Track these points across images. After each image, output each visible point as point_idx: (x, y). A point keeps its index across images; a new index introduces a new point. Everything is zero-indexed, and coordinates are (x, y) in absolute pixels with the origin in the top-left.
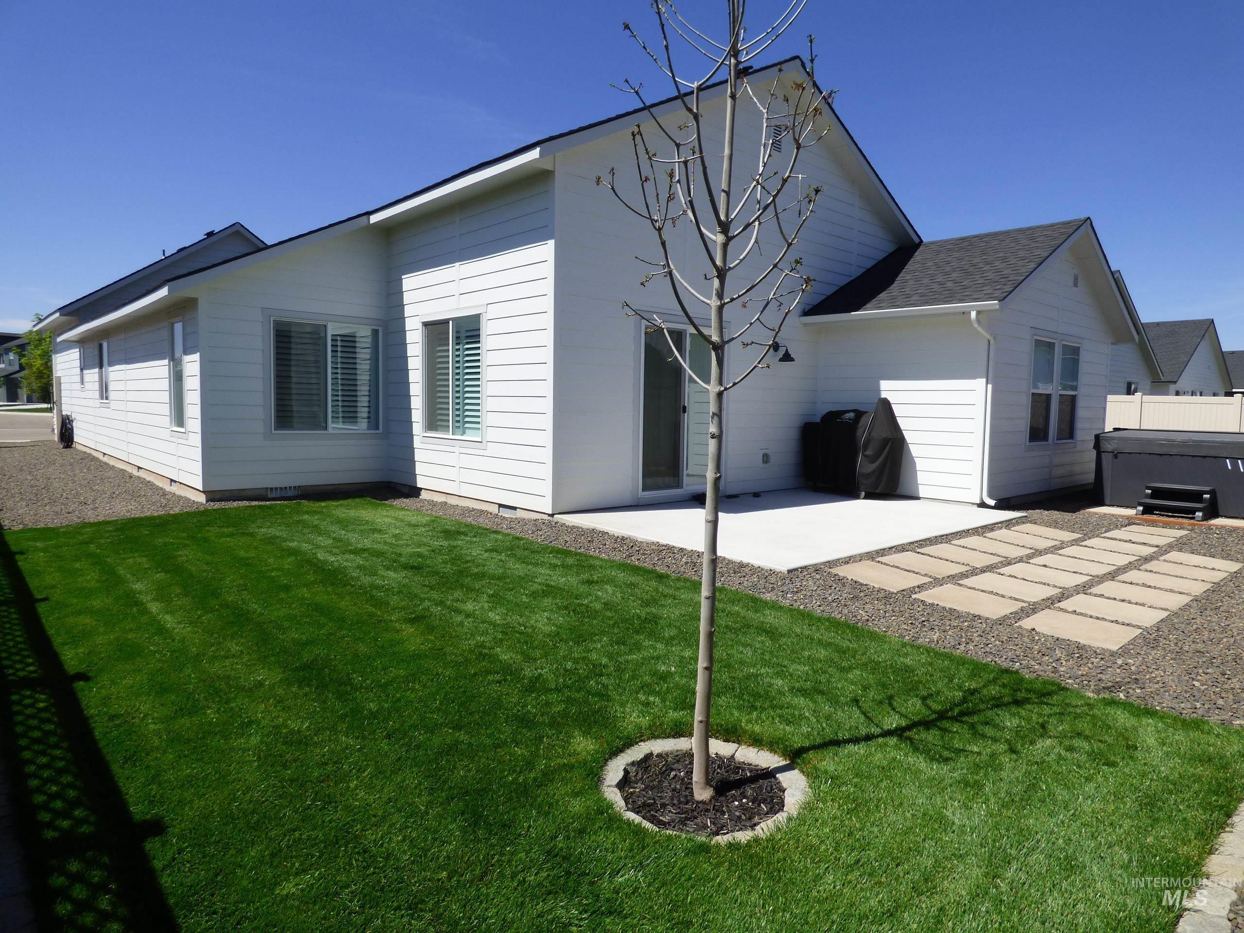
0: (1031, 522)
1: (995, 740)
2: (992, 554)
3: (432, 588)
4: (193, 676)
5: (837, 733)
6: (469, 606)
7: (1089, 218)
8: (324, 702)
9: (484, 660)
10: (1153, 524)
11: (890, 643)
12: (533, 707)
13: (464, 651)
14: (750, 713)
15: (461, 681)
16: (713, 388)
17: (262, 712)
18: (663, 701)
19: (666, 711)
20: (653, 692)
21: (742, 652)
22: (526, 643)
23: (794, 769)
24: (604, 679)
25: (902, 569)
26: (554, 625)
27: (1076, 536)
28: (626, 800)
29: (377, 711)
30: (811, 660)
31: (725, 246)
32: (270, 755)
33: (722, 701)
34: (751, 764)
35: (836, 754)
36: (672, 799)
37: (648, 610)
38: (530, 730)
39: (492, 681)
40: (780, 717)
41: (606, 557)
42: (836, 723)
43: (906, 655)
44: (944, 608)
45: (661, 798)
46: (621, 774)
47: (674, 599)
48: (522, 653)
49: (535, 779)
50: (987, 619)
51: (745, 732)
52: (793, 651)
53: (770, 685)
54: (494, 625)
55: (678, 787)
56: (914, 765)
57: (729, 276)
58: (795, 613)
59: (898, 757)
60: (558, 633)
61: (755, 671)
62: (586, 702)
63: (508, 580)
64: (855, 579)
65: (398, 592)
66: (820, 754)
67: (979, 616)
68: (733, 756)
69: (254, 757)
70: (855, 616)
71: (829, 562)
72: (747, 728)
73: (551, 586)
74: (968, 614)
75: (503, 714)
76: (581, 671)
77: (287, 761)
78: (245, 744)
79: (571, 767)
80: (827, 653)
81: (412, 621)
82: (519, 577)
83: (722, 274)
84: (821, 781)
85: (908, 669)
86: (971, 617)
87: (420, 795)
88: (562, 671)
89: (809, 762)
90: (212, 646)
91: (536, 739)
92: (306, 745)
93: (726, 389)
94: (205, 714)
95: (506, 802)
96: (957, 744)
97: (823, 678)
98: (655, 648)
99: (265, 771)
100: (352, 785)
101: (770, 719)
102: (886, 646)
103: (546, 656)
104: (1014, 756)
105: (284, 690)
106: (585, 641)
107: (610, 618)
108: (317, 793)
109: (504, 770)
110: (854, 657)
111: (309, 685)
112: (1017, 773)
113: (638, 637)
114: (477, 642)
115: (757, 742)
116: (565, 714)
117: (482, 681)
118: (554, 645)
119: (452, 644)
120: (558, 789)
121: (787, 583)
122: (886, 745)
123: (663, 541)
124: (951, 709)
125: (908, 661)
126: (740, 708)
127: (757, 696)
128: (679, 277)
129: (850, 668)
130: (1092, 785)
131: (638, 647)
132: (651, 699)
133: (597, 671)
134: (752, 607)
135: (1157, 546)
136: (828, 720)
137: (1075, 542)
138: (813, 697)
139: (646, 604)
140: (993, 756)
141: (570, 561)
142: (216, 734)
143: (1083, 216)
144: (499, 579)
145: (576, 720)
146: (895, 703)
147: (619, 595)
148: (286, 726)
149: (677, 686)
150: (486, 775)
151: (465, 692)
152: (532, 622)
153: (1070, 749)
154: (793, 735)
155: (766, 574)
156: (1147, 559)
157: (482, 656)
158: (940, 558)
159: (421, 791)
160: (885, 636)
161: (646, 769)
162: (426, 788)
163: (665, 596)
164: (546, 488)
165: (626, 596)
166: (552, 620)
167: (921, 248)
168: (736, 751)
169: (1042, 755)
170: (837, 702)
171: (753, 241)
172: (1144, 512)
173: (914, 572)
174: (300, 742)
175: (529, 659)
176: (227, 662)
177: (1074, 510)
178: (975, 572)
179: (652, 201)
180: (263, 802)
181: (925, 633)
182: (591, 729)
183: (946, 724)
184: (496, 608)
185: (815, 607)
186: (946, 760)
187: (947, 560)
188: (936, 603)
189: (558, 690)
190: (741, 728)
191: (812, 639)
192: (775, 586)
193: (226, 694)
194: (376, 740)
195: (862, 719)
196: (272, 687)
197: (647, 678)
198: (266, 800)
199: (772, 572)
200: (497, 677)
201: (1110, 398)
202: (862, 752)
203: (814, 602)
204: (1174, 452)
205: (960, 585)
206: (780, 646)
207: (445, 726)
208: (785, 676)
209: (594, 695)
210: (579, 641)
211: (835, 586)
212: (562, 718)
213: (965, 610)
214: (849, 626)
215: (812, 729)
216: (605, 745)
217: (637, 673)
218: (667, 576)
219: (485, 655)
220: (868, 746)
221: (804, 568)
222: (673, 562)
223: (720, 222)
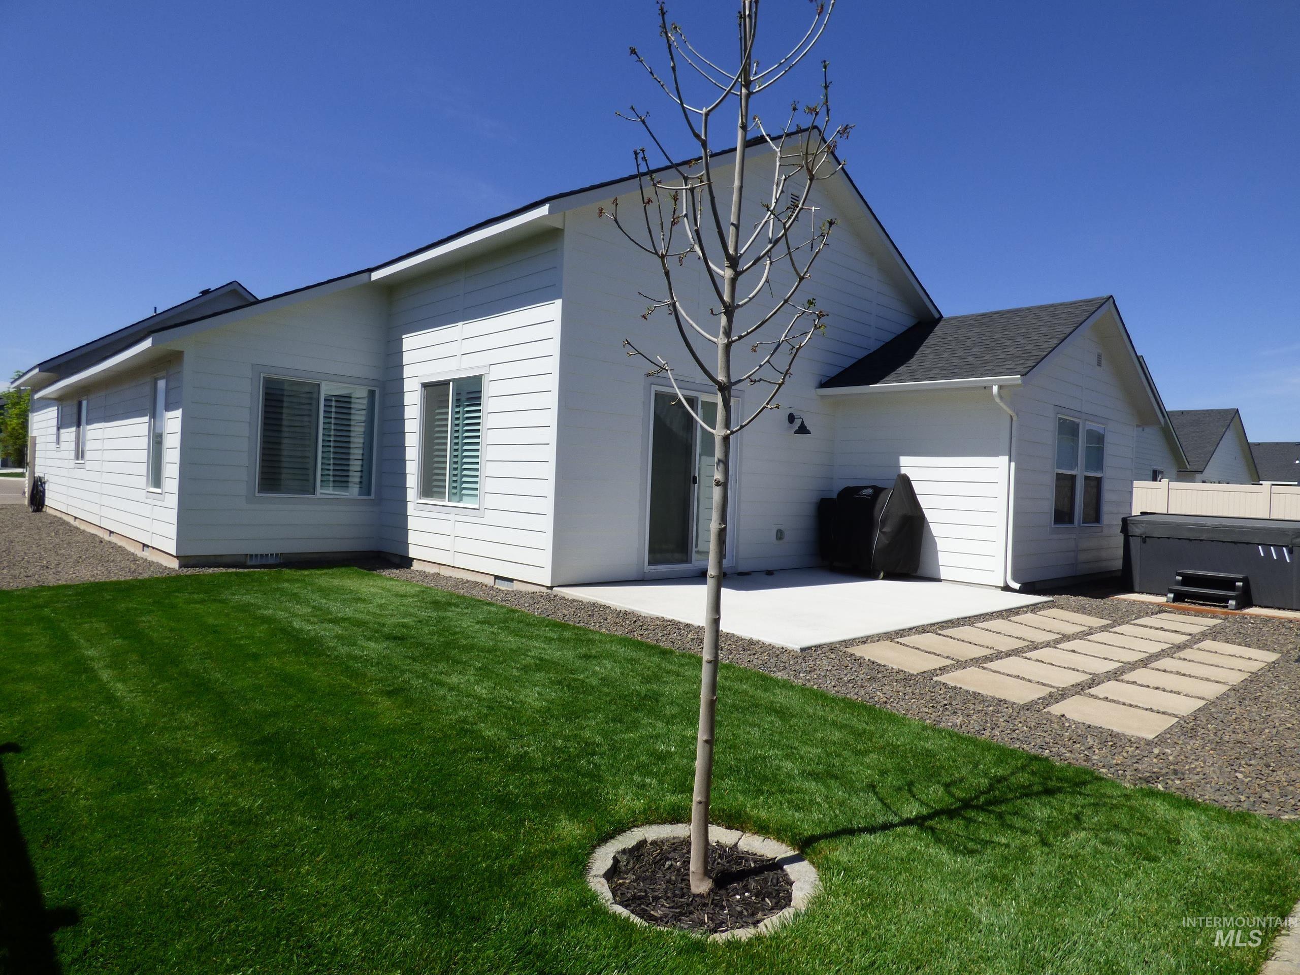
0: (1057, 607)
1: (1024, 832)
2: (1017, 638)
3: (414, 660)
4: (138, 748)
5: (851, 821)
6: (454, 679)
7: (1111, 296)
8: (283, 779)
9: (465, 736)
10: (1185, 612)
11: (910, 726)
12: (516, 787)
13: (444, 726)
14: (756, 798)
15: (437, 758)
16: (719, 432)
17: (210, 789)
18: (661, 782)
19: (663, 794)
20: (649, 774)
21: (749, 733)
22: (513, 718)
23: (803, 860)
24: (596, 759)
25: (922, 651)
26: (545, 700)
27: (1105, 622)
28: (614, 892)
29: (340, 789)
30: (824, 743)
31: (734, 281)
32: (213, 836)
33: (726, 784)
34: (755, 854)
35: (850, 844)
36: (666, 892)
37: (648, 686)
38: (511, 812)
39: (473, 758)
40: (789, 802)
41: (607, 632)
42: (850, 809)
43: (927, 739)
44: (967, 692)
45: (653, 890)
46: (609, 863)
47: (678, 676)
48: (508, 729)
49: (512, 867)
50: (1014, 703)
51: (750, 818)
52: (804, 732)
53: (779, 768)
54: (480, 699)
55: (673, 878)
56: (936, 857)
57: (737, 313)
59: (919, 848)
60: (549, 709)
61: (763, 753)
62: (576, 784)
63: (499, 653)
64: (872, 659)
65: (378, 663)
66: (832, 843)
67: (1005, 700)
68: (736, 845)
69: (194, 838)
70: (872, 698)
71: (844, 641)
72: (752, 814)
73: (545, 660)
74: (994, 698)
75: (482, 794)
76: (571, 749)
77: (231, 843)
78: (186, 822)
79: (553, 854)
80: (841, 736)
81: (389, 694)
82: (511, 650)
83: (730, 310)
84: (833, 873)
85: (929, 754)
86: (996, 701)
87: (379, 883)
88: (551, 749)
89: (820, 852)
90: (164, 716)
91: (516, 822)
92: (256, 824)
93: (732, 433)
94: (146, 789)
95: (477, 892)
96: (983, 835)
97: (837, 761)
98: (654, 727)
99: (206, 853)
100: (303, 871)
101: (778, 804)
102: (906, 729)
103: (533, 733)
104: (1046, 850)
105: (239, 764)
106: (578, 718)
107: (607, 694)
108: (262, 878)
109: (478, 856)
110: (870, 740)
111: (267, 760)
112: (1049, 868)
113: (636, 715)
114: (459, 717)
115: (762, 829)
116: (550, 796)
117: (461, 758)
118: (544, 721)
119: (431, 718)
120: (537, 878)
121: (799, 662)
122: (905, 834)
123: (669, 617)
124: (977, 797)
125: (929, 745)
126: (744, 792)
127: (764, 779)
128: (684, 315)
129: (866, 751)
130: (1133, 881)
131: (636, 725)
132: (648, 780)
133: (589, 749)
134: (761, 686)
135: (1190, 635)
136: (841, 806)
137: (1104, 628)
138: (825, 781)
139: (647, 680)
140: (1023, 849)
141: (567, 634)
142: (155, 812)
143: (1105, 295)
144: (489, 651)
145: (562, 802)
146: (914, 790)
147: (618, 670)
148: (236, 804)
149: (676, 767)
150: (457, 861)
151: (441, 769)
152: (522, 697)
153: (1107, 842)
154: (803, 822)
155: (778, 652)
156: (1180, 647)
157: (464, 732)
158: (963, 641)
159: (381, 877)
160: (904, 719)
161: (638, 858)
162: (387, 875)
163: (668, 673)
164: (546, 559)
165: (626, 672)
166: (543, 695)
167: (941, 323)
168: (740, 839)
169: (1077, 848)
170: (852, 787)
171: (763, 280)
172: (1175, 600)
173: (935, 654)
174: (249, 822)
175: (516, 735)
176: (179, 734)
177: (1102, 596)
178: (999, 655)
179: (656, 229)
180: (198, 889)
181: (947, 717)
182: (578, 812)
183: (972, 814)
184: (483, 682)
185: (829, 687)
186: (972, 852)
187: (970, 643)
188: (959, 686)
189: (545, 769)
190: (746, 813)
191: (826, 720)
192: (787, 665)
193: (172, 768)
194: (336, 820)
195: (879, 806)
196: (225, 761)
197: (644, 759)
198: (202, 887)
199: (784, 650)
200: (478, 754)
201: (1136, 484)
202: (879, 841)
203: (828, 682)
204: (1204, 536)
205: (984, 668)
206: (790, 726)
207: (416, 807)
208: (796, 759)
209: (583, 776)
210: (571, 718)
211: (851, 666)
212: (547, 800)
213: (990, 694)
214: (865, 707)
215: (824, 815)
216: (594, 830)
217: (634, 752)
218: (671, 652)
219: (466, 731)
220: (885, 835)
221: (818, 647)
222: (679, 638)
223: (729, 257)
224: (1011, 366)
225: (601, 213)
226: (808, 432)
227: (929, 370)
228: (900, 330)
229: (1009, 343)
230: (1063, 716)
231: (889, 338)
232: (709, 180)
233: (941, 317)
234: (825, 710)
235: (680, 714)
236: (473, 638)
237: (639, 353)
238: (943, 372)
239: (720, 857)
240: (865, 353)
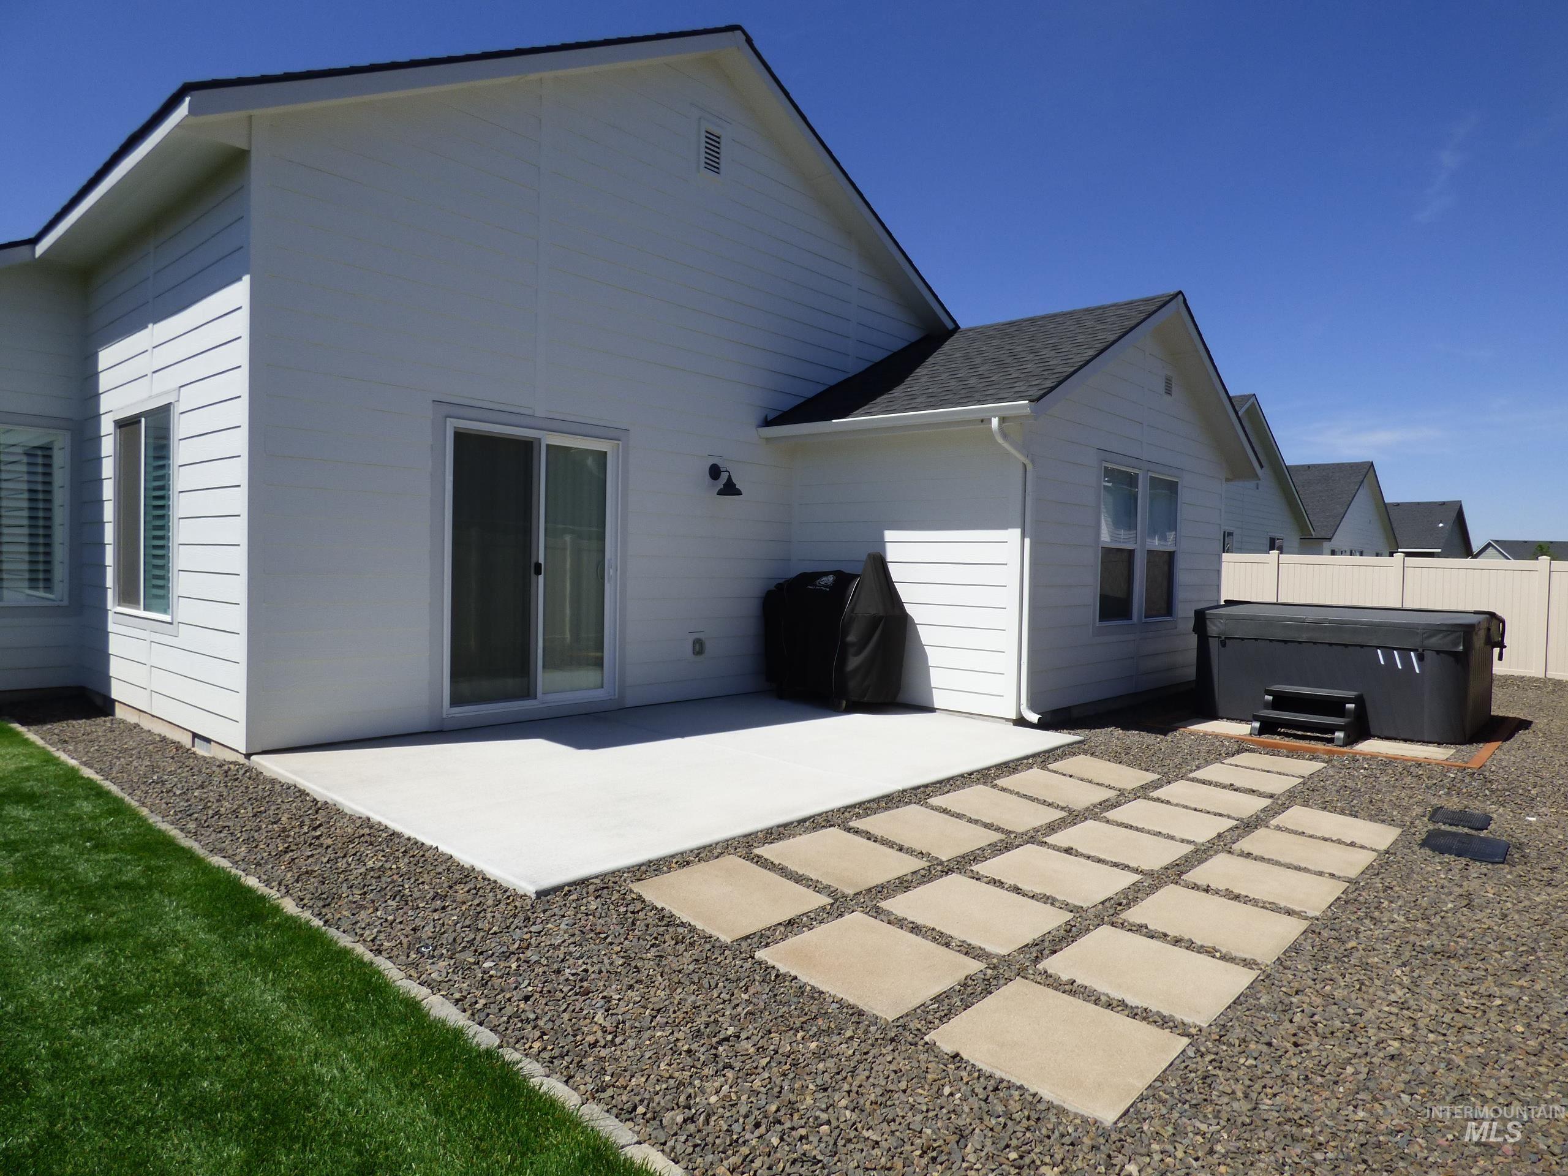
0: (1085, 752)
2: (986, 826)
7: (1180, 292)
10: (1273, 751)
25: (787, 875)
27: (1151, 777)
44: (801, 990)
64: (668, 908)
67: (861, 1013)
71: (648, 863)
74: (842, 1007)
86: (841, 1017)
135: (1271, 796)
137: (1143, 792)
143: (1172, 291)
155: (490, 902)
156: (1248, 826)
158: (885, 843)
164: (237, 706)
167: (956, 335)
172: (1261, 731)
173: (807, 882)
177: (1163, 728)
178: (928, 874)
187: (893, 845)
188: (794, 973)
199: (505, 897)
201: (1226, 556)
203: (525, 983)
204: (1304, 637)
205: (877, 914)
211: (611, 930)
224: (1022, 389)
226: (738, 493)
227: (913, 397)
228: (898, 345)
229: (1030, 357)
230: (957, 1055)
231: (878, 356)
233: (957, 327)
238: (930, 399)
240: (840, 377)
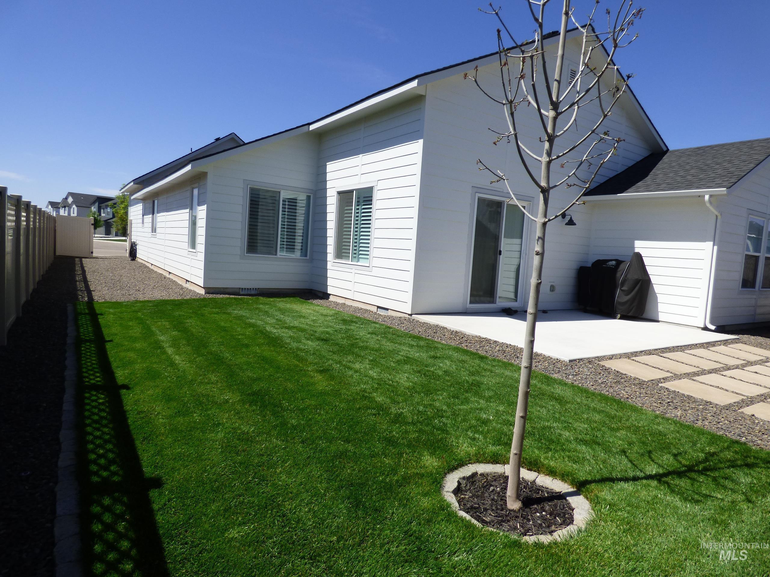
0: (742, 343)
1: (734, 491)
2: (715, 361)
3: (334, 353)
4: (188, 392)
5: (611, 473)
6: (357, 366)
8: (264, 416)
9: (365, 400)
11: (646, 414)
12: (397, 433)
13: (353, 393)
14: (547, 452)
15: (350, 412)
16: (540, 220)
17: (226, 419)
18: (485, 438)
19: (487, 445)
20: (477, 432)
21: (539, 411)
22: (393, 391)
23: (580, 495)
24: (444, 420)
25: (650, 366)
26: (411, 382)
28: (459, 502)
29: (296, 425)
30: (589, 421)
31: (555, 119)
32: (229, 446)
34: (547, 488)
35: (612, 488)
36: (491, 506)
37: (473, 378)
38: (395, 448)
39: (371, 413)
40: (568, 457)
41: (445, 343)
42: (610, 465)
43: (659, 424)
44: (683, 395)
45: (483, 504)
46: (456, 485)
47: (491, 372)
48: (391, 398)
49: (397, 481)
50: (717, 405)
51: (543, 465)
52: (575, 413)
53: (560, 435)
54: (373, 378)
55: (496, 498)
56: (672, 502)
57: (556, 141)
58: (576, 388)
59: (659, 495)
60: (414, 387)
61: (549, 424)
62: (432, 433)
63: (382, 352)
64: (616, 370)
65: (314, 354)
66: (599, 486)
67: (710, 402)
68: (534, 481)
69: (219, 446)
70: (618, 394)
71: (598, 357)
72: (545, 463)
73: (410, 358)
74: (702, 400)
75: (377, 435)
76: (429, 413)
77: (239, 451)
78: (214, 437)
79: (422, 476)
80: (600, 417)
81: (321, 372)
82: (389, 350)
83: (551, 139)
84: (602, 506)
85: (660, 433)
86: (704, 402)
87: (321, 482)
88: (416, 412)
89: (592, 492)
90: (200, 376)
91: (398, 454)
92: (252, 442)
93: (549, 220)
94: (193, 416)
95: (377, 494)
96: (705, 491)
97: (599, 434)
98: (479, 403)
99: (226, 455)
100: (278, 471)
101: (562, 458)
102: (643, 417)
103: (406, 401)
104: (751, 505)
105: (240, 406)
106: (432, 394)
107: (448, 381)
108: (256, 473)
109: (377, 473)
110: (620, 422)
111: (256, 405)
113: (467, 395)
114: (361, 388)
115: (552, 473)
116: (418, 440)
117: (363, 413)
118: (411, 395)
119: (345, 388)
120: (413, 489)
121: (569, 368)
122: (649, 485)
123: (483, 336)
124: (697, 465)
125: (660, 428)
126: (539, 449)
127: (552, 441)
129: (618, 428)
131: (467, 401)
132: (477, 436)
133: (440, 414)
134: (545, 382)
136: (604, 463)
138: (592, 446)
139: (472, 374)
140: (734, 503)
141: (422, 343)
142: (198, 429)
144: (376, 351)
145: (425, 444)
146: (653, 456)
147: (454, 367)
148: (240, 429)
149: (494, 429)
150: (365, 474)
151: (352, 419)
152: (397, 379)
154: (579, 471)
155: (554, 361)
157: (364, 397)
158: (677, 361)
159: (322, 480)
160: (642, 409)
161: (473, 483)
162: (325, 478)
163: (485, 370)
164: (408, 297)
165: (459, 368)
166: (410, 379)
167: (668, 154)
168: (537, 478)
170: (610, 451)
171: (573, 119)
173: (659, 369)
174: (248, 440)
175: (394, 402)
176: (208, 387)
178: (703, 372)
179: (506, 83)
180: (222, 475)
181: (671, 410)
182: (435, 451)
183: (693, 475)
184: (374, 368)
185: (589, 385)
186: (697, 502)
187: (683, 363)
188: (677, 390)
189: (413, 424)
190: (541, 462)
191: (589, 407)
192: (560, 370)
193: (206, 405)
194: (295, 443)
195: (629, 465)
196: (233, 404)
197: (473, 422)
198: (224, 474)
199: (558, 361)
200: (374, 411)
202: (631, 488)
203: (588, 382)
205: (694, 380)
206: (566, 409)
207: (339, 440)
208: (571, 430)
209: (437, 429)
210: (427, 394)
211: (603, 373)
212: (416, 442)
213: (699, 397)
214: (615, 400)
215: (593, 468)
216: (445, 464)
217: (467, 418)
218: (486, 358)
219: (366, 397)
220: (635, 485)
221: (581, 360)
222: (490, 349)
223: (552, 102)
224: (720, 182)
225: (466, 76)
226: (574, 224)
227: (659, 185)
228: (639, 158)
229: (717, 166)
230: (753, 415)
231: (631, 163)
232: (542, 50)
233: (668, 150)
234: (588, 401)
235: (494, 396)
236: (367, 342)
237: (487, 168)
238: (669, 186)
239: (525, 487)
240: (615, 173)
